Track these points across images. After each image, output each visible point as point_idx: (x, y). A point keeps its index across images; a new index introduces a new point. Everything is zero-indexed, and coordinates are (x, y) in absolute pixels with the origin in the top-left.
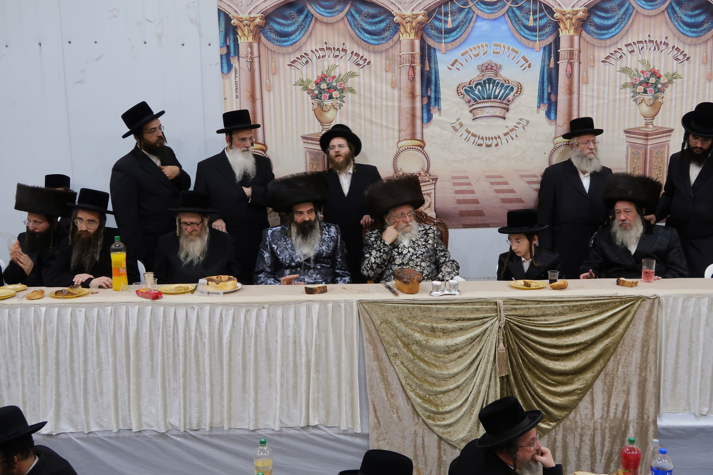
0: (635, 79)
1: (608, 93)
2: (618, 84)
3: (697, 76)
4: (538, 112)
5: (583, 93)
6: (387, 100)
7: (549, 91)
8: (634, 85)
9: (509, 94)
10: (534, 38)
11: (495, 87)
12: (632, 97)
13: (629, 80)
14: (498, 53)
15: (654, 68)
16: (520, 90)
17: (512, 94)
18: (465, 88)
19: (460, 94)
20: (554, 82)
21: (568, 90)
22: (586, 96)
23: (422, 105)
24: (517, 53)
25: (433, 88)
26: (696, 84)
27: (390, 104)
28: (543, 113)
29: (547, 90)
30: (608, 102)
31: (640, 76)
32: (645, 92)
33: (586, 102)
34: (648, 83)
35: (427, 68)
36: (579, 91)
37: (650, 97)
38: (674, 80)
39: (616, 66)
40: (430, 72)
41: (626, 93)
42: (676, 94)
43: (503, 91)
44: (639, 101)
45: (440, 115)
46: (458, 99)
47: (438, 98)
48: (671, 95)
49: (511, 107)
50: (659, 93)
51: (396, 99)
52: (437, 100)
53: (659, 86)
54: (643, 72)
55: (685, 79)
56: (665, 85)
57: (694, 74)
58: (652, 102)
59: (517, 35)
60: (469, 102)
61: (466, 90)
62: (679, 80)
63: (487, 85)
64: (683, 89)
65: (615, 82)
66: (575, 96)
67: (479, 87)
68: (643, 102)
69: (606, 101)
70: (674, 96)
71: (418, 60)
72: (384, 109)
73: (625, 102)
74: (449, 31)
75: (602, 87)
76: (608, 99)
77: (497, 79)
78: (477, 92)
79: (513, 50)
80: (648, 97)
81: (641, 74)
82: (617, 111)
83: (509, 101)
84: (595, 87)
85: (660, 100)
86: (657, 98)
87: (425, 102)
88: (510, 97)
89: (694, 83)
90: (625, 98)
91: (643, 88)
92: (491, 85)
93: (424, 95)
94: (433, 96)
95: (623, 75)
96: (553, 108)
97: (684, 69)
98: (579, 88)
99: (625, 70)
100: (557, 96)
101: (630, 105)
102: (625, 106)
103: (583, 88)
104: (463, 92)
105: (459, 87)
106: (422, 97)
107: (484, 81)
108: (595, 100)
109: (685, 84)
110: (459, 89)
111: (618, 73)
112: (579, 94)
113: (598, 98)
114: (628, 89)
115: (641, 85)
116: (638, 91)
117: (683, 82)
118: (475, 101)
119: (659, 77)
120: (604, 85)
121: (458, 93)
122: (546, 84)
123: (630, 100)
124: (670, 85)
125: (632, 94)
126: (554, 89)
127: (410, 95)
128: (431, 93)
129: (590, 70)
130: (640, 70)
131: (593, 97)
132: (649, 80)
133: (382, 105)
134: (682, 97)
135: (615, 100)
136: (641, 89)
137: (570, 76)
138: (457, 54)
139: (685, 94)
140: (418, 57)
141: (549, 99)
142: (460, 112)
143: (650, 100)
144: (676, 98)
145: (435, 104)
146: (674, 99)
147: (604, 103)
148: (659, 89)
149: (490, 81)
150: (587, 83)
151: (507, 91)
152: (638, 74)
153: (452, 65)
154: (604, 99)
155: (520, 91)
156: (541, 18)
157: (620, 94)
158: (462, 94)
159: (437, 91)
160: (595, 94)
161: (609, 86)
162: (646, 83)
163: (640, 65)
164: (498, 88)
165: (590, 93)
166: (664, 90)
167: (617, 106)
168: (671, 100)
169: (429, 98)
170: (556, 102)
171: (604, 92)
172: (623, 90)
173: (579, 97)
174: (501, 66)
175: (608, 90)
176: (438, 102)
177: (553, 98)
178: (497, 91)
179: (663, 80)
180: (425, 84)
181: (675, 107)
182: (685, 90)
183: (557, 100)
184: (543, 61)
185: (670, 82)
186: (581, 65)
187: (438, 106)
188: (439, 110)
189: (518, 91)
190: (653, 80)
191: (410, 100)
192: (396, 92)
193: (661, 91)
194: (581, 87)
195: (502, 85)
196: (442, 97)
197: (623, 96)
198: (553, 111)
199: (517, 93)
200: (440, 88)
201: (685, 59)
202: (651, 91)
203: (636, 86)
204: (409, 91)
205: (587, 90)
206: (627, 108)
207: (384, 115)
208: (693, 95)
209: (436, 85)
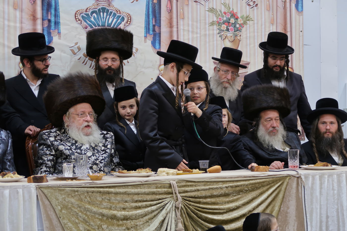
0: (220, 19)
1: (200, 28)
2: (207, 21)
3: (263, 19)
4: (145, 42)
5: (181, 27)
6: (9, 20)
7: (154, 24)
8: (219, 24)
9: (120, 23)
11: (108, 16)
12: (218, 34)
13: (215, 19)
15: (233, 11)
16: (129, 20)
17: (123, 23)
18: (82, 14)
19: (78, 20)
20: (157, 16)
21: (169, 24)
22: (184, 30)
23: (43, 28)
25: (53, 11)
26: (263, 27)
27: (12, 24)
28: (149, 42)
29: (152, 22)
30: (200, 37)
31: (223, 17)
32: (228, 30)
33: (184, 35)
34: (229, 23)
36: (178, 25)
37: (231, 35)
38: (248, 22)
39: (205, 6)
41: (213, 30)
42: (250, 33)
43: (115, 20)
44: (224, 37)
45: (60, 39)
46: (76, 25)
47: (58, 22)
48: (246, 34)
50: (237, 32)
51: (18, 20)
52: (57, 23)
53: (238, 26)
54: (225, 13)
55: (256, 21)
56: (242, 25)
57: (261, 18)
58: (233, 39)
60: (86, 28)
61: (83, 17)
62: (251, 22)
63: (102, 13)
64: (254, 30)
65: (205, 20)
66: (175, 29)
67: (95, 14)
68: (227, 37)
69: (199, 35)
70: (248, 35)
72: (6, 29)
73: (213, 38)
75: (195, 23)
76: (200, 34)
77: (110, 9)
78: (92, 19)
80: (230, 34)
81: (224, 14)
82: (208, 45)
84: (190, 23)
85: (239, 38)
86: (236, 36)
87: (46, 25)
88: (122, 26)
89: (262, 26)
90: (213, 34)
91: (226, 26)
92: (105, 14)
93: (44, 18)
94: (53, 19)
95: (211, 14)
96: (157, 38)
97: (254, 13)
98: (178, 22)
99: (212, 10)
100: (160, 28)
101: (217, 41)
102: (213, 41)
103: (181, 22)
104: (81, 18)
105: (77, 13)
106: (43, 20)
107: (99, 10)
108: (190, 34)
109: (256, 25)
110: (77, 15)
111: (207, 12)
112: (178, 28)
113: (193, 32)
114: (215, 26)
115: (224, 24)
116: (222, 29)
117: (254, 24)
118: (91, 27)
119: (237, 19)
120: (197, 22)
121: (76, 19)
122: (151, 17)
123: (216, 35)
124: (245, 26)
125: (218, 31)
126: (158, 22)
127: (32, 17)
128: (51, 17)
129: (186, 8)
130: (223, 11)
131: (189, 31)
132: (230, 20)
133: (4, 24)
134: (254, 36)
135: (205, 35)
136: (224, 27)
137: (170, 11)
139: (256, 34)
141: (154, 30)
142: (78, 36)
143: (231, 37)
144: (250, 37)
145: (55, 28)
146: (248, 38)
147: (197, 37)
148: (237, 28)
149: (104, 10)
150: (183, 19)
151: (119, 21)
152: (222, 15)
154: (197, 33)
155: (130, 22)
157: (209, 30)
158: (79, 20)
159: (56, 15)
160: (190, 29)
161: (200, 22)
162: (227, 22)
163: (223, 7)
164: (111, 17)
165: (186, 28)
166: (241, 29)
167: (207, 40)
168: (246, 38)
169: (49, 21)
170: (160, 33)
171: (197, 28)
172: (211, 27)
173: (178, 30)
175: (200, 26)
176: (58, 25)
177: (157, 29)
178: (111, 20)
179: (240, 21)
180: (45, 8)
181: (250, 44)
182: (256, 31)
183: (160, 31)
185: (245, 23)
186: (178, 3)
187: (58, 30)
188: (59, 33)
189: (128, 21)
190: (232, 21)
191: (31, 23)
192: (18, 13)
193: (238, 30)
194: (179, 21)
195: (115, 15)
196: (61, 21)
197: (211, 32)
198: (157, 41)
199: (127, 23)
200: (59, 13)
201: (255, 5)
202: (232, 29)
203: (220, 24)
204: (31, 13)
205: (184, 25)
206: (215, 42)
207: (6, 35)
208: (262, 35)
209: (56, 10)
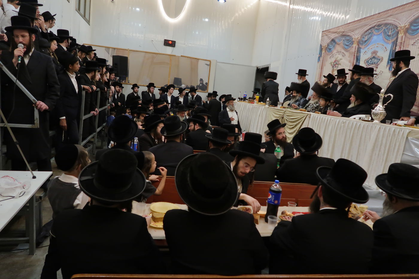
4: (386, 68)
9: (378, 62)
10: (390, 39)
14: (378, 47)
16: (382, 60)
17: (380, 61)
24: (383, 46)
28: (388, 68)
35: (358, 55)
39: (417, 46)
40: (358, 56)
49: (379, 66)
59: (385, 39)
61: (367, 62)
63: (373, 59)
65: (416, 53)
71: (356, 53)
74: (365, 41)
77: (376, 56)
78: (369, 62)
79: (382, 45)
83: (378, 64)
88: (379, 63)
110: (365, 61)
111: (417, 49)
118: (368, 65)
138: (366, 49)
140: (356, 51)
149: (374, 57)
153: (364, 53)
156: (393, 31)
158: (365, 63)
164: (376, 60)
174: (378, 51)
180: (357, 60)
184: (391, 47)
186: (404, 47)
195: (377, 58)
209: (359, 61)
